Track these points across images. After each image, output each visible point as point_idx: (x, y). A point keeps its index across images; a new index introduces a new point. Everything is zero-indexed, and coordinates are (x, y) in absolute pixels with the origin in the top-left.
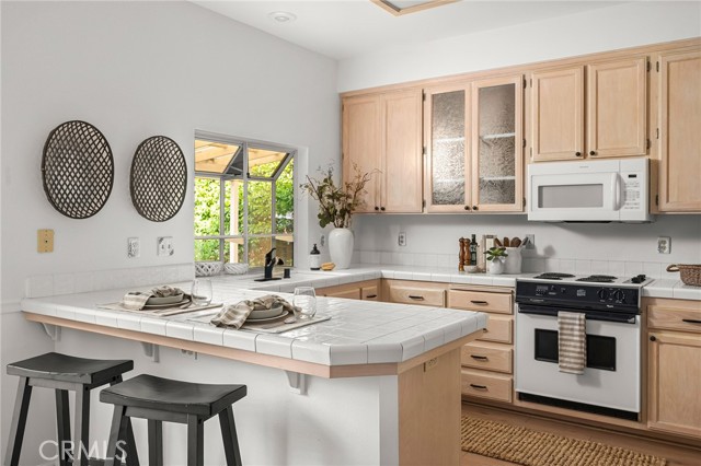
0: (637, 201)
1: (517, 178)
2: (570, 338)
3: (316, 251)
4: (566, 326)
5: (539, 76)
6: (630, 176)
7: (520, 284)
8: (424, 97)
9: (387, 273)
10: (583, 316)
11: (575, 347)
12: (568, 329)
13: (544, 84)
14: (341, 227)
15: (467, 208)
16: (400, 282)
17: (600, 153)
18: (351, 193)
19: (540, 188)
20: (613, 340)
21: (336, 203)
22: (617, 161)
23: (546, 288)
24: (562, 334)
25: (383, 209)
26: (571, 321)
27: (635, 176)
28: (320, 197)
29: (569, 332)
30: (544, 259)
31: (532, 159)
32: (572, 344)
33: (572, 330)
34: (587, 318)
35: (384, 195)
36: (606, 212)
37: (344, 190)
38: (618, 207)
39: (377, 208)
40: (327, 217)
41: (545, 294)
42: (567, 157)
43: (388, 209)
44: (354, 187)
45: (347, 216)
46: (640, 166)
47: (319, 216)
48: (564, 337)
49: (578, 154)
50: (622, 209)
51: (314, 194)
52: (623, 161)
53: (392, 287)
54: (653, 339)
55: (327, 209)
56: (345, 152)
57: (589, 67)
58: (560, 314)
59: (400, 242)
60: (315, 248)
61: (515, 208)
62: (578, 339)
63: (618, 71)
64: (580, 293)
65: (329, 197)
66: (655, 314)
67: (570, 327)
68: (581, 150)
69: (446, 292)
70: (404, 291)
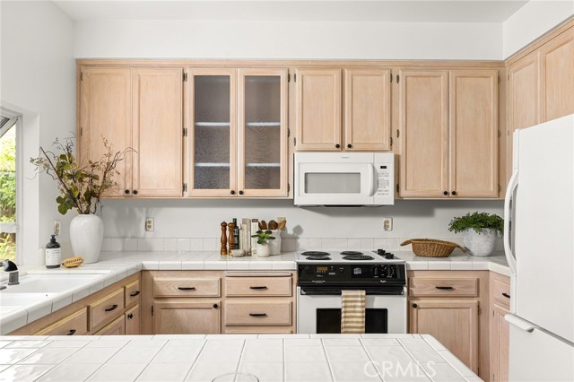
0: (387, 188)
1: (282, 165)
2: (353, 314)
3: (54, 244)
4: (349, 304)
5: (302, 72)
6: (382, 167)
7: (301, 267)
8: (184, 77)
9: (149, 264)
10: (364, 293)
11: (358, 322)
12: (351, 307)
13: (308, 80)
14: (87, 212)
15: (233, 193)
16: (165, 273)
17: (355, 147)
18: (100, 174)
19: (306, 174)
20: (385, 311)
21: (78, 184)
22: (372, 154)
23: (326, 269)
24: (345, 312)
25: (135, 192)
26: (354, 299)
27: (385, 167)
28: (61, 177)
29: (352, 309)
30: (295, 238)
31: (296, 148)
32: (355, 320)
33: (354, 307)
34: (367, 294)
35: (136, 176)
36: (363, 198)
37: (89, 170)
38: (373, 193)
39: (127, 192)
40: (68, 202)
41: (325, 275)
42: (328, 147)
43: (141, 193)
44: (103, 167)
45: (93, 200)
46: (388, 159)
47: (59, 200)
48: (348, 314)
49: (338, 146)
50: (376, 195)
51: (52, 172)
52: (376, 154)
53: (155, 279)
54: (415, 306)
55: (69, 191)
56: (84, 126)
57: (346, 71)
58: (344, 293)
59: (147, 226)
60: (53, 240)
61: (280, 193)
62: (360, 314)
63: (369, 78)
64: (357, 271)
65: (71, 176)
66: (414, 284)
67: (353, 304)
68: (339, 143)
69: (221, 279)
70: (170, 283)
